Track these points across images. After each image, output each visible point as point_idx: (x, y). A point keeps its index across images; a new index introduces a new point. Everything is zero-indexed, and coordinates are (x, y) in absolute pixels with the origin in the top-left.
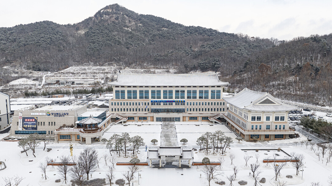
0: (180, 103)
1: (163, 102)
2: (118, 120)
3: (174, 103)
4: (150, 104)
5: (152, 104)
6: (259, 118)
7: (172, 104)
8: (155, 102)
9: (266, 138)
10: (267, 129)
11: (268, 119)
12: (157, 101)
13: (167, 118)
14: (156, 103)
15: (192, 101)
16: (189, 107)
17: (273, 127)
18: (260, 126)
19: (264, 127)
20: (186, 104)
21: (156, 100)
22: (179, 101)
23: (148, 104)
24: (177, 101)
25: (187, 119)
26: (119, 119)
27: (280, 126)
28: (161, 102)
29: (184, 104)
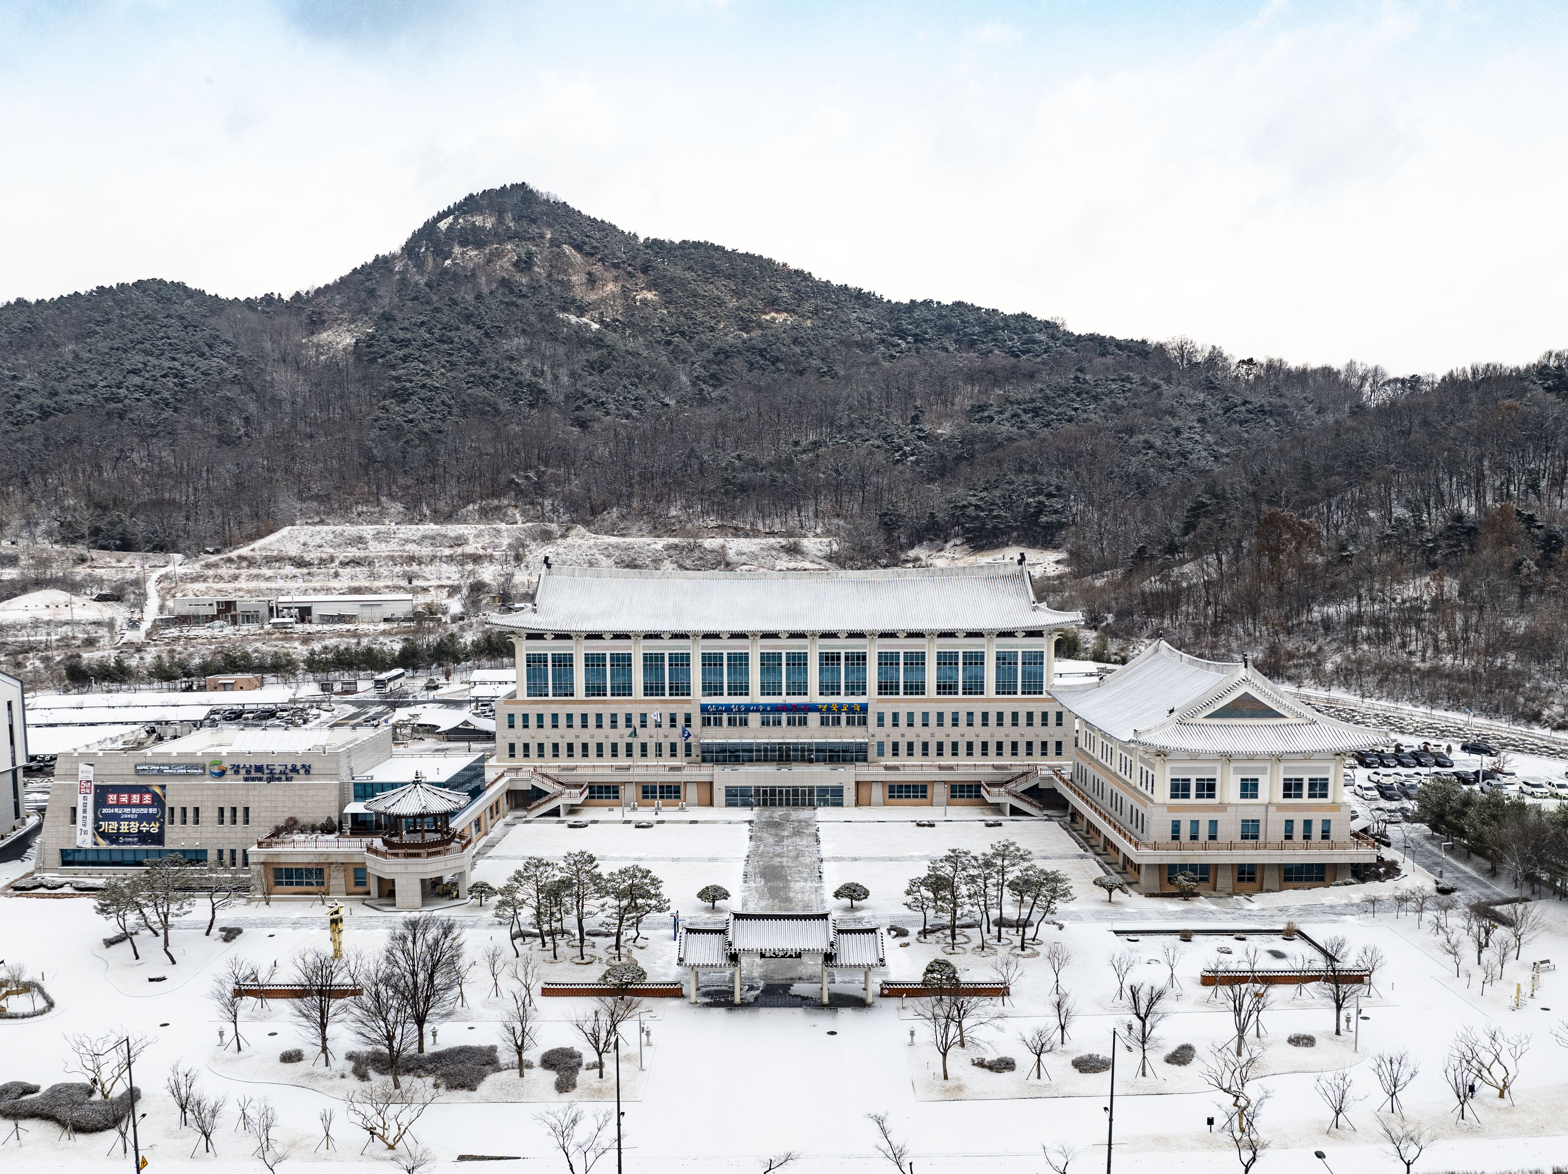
0: (844, 717)
1: (757, 711)
2: (540, 797)
3: (814, 718)
4: (697, 720)
5: (706, 722)
6: (1207, 788)
7: (804, 722)
8: (719, 709)
9: (1240, 879)
10: (1244, 837)
11: (1249, 788)
12: (728, 709)
13: (781, 792)
14: (725, 717)
15: (902, 703)
16: (888, 734)
17: (1274, 830)
18: (1213, 824)
19: (1230, 829)
20: (872, 719)
21: (725, 699)
22: (840, 707)
23: (688, 719)
24: (829, 708)
25: (878, 793)
26: (547, 793)
27: (1308, 824)
28: (748, 709)
29: (864, 722)
